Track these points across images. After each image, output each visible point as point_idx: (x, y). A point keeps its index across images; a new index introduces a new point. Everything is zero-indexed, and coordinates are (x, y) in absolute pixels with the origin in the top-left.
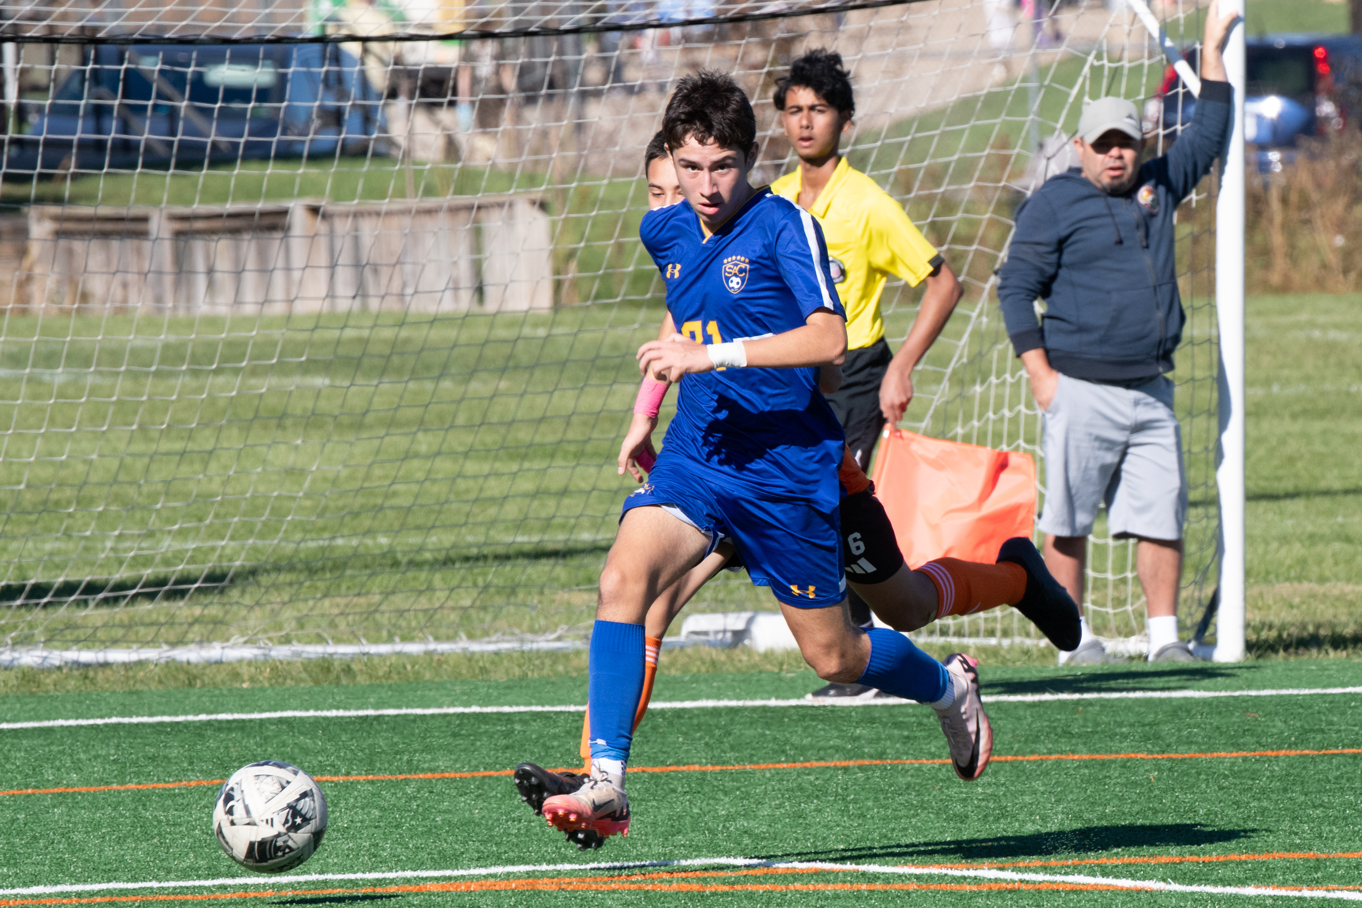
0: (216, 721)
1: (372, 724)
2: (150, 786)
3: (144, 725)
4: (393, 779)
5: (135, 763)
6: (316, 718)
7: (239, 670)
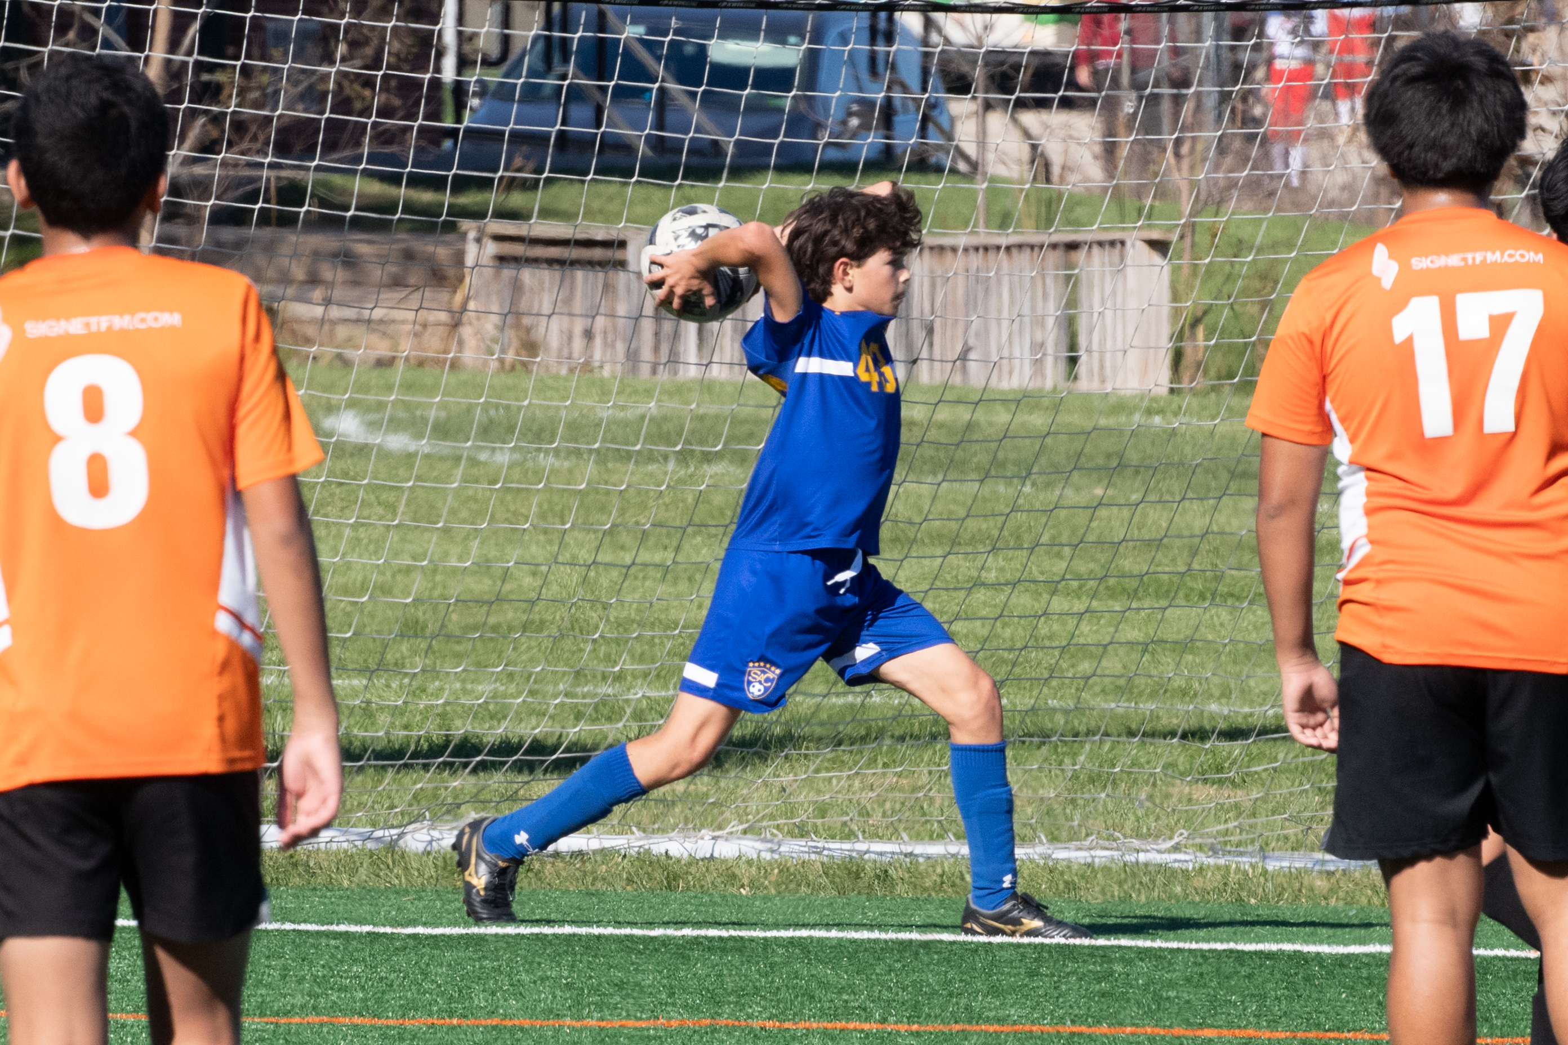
0: (706, 937)
1: (917, 954)
2: (616, 1023)
3: (608, 938)
4: (946, 1030)
5: (595, 990)
6: (840, 939)
7: (737, 871)
